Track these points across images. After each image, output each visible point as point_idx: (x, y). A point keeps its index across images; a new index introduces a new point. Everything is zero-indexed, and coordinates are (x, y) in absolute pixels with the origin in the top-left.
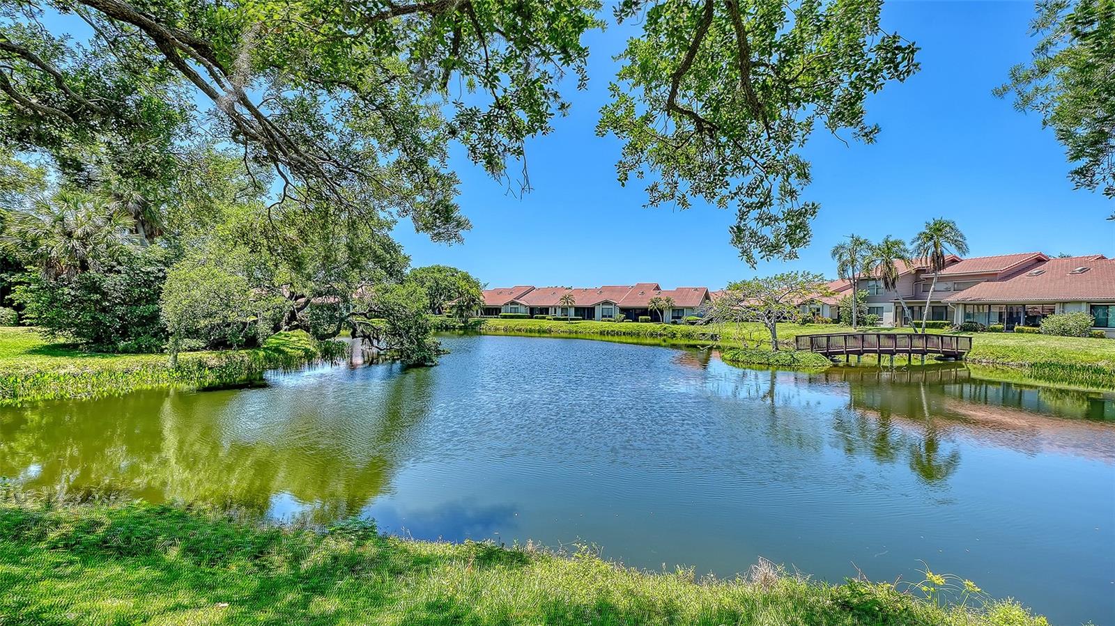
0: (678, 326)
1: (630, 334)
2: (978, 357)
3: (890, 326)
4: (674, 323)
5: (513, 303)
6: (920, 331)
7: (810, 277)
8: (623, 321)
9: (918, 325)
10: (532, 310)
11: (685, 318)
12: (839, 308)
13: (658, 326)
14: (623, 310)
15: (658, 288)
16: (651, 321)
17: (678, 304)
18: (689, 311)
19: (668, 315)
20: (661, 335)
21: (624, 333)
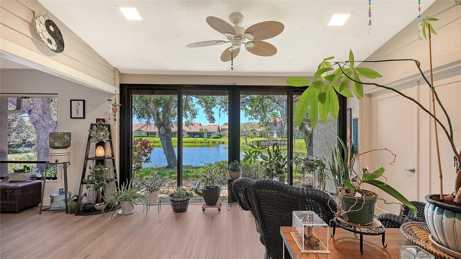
0: (210, 139)
1: (192, 142)
2: (296, 146)
3: (275, 138)
4: (208, 138)
5: (139, 130)
6: (283, 139)
7: (256, 123)
8: (188, 138)
9: (283, 137)
10: (148, 133)
11: (212, 136)
12: (262, 132)
13: (203, 139)
14: (188, 133)
15: (200, 125)
16: (200, 137)
17: (209, 131)
18: (213, 133)
19: (205, 135)
20: (204, 142)
21: (190, 142)
